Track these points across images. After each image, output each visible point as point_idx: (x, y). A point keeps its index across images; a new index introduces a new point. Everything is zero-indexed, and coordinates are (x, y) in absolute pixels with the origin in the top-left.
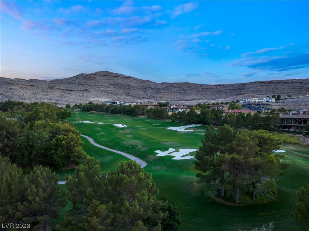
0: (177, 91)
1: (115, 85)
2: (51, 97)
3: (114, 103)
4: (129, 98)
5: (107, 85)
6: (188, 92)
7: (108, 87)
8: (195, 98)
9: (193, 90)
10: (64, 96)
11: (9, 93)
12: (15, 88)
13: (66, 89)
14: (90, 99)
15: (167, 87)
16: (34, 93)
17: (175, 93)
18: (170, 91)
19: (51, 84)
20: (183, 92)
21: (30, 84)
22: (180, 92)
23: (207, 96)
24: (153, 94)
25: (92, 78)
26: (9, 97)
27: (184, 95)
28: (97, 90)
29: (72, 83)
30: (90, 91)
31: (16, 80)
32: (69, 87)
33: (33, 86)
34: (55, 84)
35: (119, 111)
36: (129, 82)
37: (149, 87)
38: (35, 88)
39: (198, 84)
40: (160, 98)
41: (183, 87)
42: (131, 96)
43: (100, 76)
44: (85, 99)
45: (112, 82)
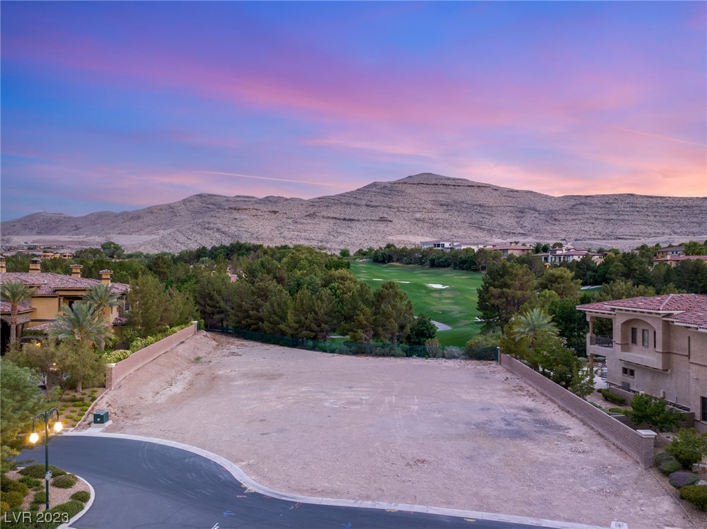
0: (600, 217)
1: (447, 206)
2: (312, 235)
3: (439, 245)
4: (479, 234)
5: (429, 206)
6: (626, 217)
7: (430, 211)
8: (644, 231)
9: (641, 211)
10: (337, 232)
11: (233, 228)
12: (242, 217)
13: (342, 216)
14: (390, 238)
15: (574, 206)
16: (277, 228)
17: (594, 221)
18: (580, 217)
19: (310, 208)
20: (614, 217)
21: (269, 209)
22: (607, 217)
23: (678, 225)
24: (538, 225)
25: (398, 191)
26: (233, 236)
27: (616, 226)
28: (407, 218)
29: (354, 204)
30: (390, 221)
31: (237, 199)
32: (348, 212)
33: (275, 212)
34: (320, 207)
35: (446, 261)
36: (481, 197)
37: (530, 209)
38: (280, 216)
39: (658, 197)
40: (552, 233)
41: (615, 205)
42: (484, 230)
43: (415, 186)
44: (380, 238)
45: (441, 199)
